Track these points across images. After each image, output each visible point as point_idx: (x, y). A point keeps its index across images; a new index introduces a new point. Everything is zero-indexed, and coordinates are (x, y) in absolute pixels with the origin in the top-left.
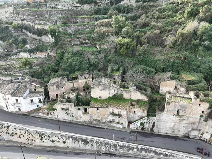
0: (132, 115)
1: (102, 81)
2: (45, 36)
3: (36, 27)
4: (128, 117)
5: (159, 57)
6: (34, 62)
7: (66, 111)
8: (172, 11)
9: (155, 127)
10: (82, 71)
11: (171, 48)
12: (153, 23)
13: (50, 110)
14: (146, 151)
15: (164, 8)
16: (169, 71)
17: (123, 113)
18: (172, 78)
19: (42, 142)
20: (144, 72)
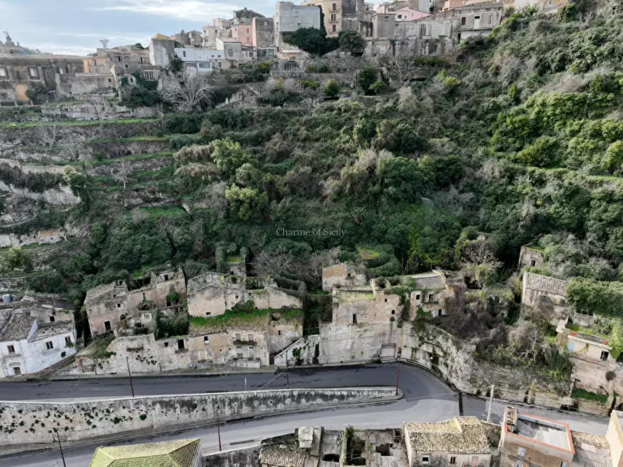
0: (275, 339)
1: (208, 281)
2: (52, 190)
3: (26, 170)
4: (269, 345)
5: (315, 220)
6: (37, 256)
7: (137, 354)
8: (331, 126)
9: (321, 354)
10: (158, 264)
11: (335, 201)
12: (298, 152)
13: (100, 356)
14: (308, 397)
15: (315, 119)
16: (336, 246)
17: (258, 336)
18: (342, 259)
19: (90, 427)
20: (290, 252)
